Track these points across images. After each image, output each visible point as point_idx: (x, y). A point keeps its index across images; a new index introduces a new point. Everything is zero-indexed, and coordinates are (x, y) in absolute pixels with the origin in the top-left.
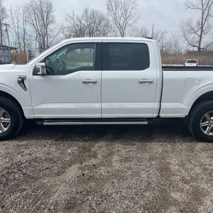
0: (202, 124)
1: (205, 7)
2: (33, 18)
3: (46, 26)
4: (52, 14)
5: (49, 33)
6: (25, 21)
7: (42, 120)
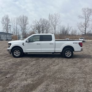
0: (66, 54)
1: (86, 17)
2: (20, 23)
3: (25, 25)
4: (27, 21)
5: (26, 28)
6: (17, 24)
7: (27, 53)
